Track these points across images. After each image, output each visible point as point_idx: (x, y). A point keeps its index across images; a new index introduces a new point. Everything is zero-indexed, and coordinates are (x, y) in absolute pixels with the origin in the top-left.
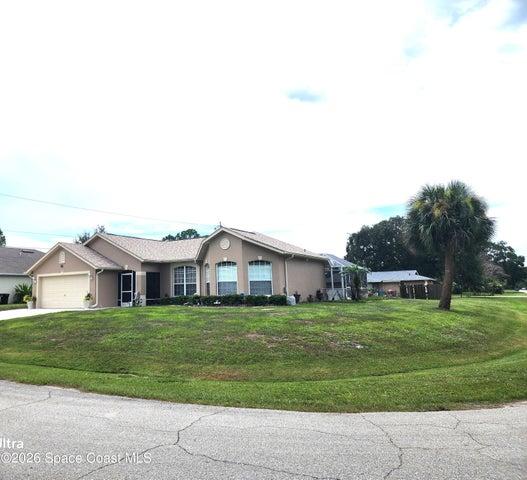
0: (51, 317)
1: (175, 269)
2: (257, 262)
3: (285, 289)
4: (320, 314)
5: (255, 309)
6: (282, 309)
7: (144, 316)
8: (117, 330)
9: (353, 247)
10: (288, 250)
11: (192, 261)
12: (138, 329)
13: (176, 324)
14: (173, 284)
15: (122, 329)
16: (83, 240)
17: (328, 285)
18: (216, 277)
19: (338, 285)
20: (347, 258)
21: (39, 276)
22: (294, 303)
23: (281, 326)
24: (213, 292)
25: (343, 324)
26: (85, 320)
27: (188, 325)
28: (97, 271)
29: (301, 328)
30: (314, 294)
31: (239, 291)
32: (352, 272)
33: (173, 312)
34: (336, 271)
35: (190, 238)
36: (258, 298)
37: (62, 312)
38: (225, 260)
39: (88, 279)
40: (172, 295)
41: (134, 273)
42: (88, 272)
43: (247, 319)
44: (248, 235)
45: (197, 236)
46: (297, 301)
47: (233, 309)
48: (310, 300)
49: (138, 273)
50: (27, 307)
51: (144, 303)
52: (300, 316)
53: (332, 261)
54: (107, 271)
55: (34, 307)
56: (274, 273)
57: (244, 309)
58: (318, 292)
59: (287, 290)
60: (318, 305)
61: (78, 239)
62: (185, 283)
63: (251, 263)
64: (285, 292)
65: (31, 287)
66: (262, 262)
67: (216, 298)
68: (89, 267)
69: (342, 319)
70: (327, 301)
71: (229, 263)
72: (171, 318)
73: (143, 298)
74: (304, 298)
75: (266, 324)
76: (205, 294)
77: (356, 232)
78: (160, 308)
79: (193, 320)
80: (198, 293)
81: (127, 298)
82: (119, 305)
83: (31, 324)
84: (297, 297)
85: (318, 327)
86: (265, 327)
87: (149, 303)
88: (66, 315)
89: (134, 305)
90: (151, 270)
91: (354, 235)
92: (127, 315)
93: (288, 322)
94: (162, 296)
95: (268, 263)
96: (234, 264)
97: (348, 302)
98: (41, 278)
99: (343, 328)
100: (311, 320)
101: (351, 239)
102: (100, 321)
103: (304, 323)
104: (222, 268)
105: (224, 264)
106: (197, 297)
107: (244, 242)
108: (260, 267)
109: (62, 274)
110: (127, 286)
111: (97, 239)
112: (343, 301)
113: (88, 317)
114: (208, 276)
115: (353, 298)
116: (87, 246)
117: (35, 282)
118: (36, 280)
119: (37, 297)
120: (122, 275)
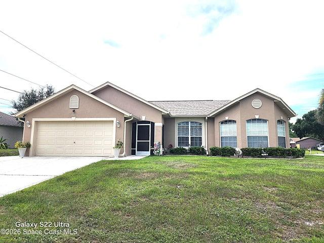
1: (179, 123)
14: (177, 136)
18: (246, 131)
21: (34, 120)
38: (257, 117)
40: (176, 145)
41: (153, 124)
42: (114, 119)
55: (27, 154)
62: (190, 137)
82: (133, 154)
89: (152, 154)
96: (264, 121)
98: (36, 122)
117: (29, 126)
118: (30, 124)
119: (32, 143)
120: (137, 125)
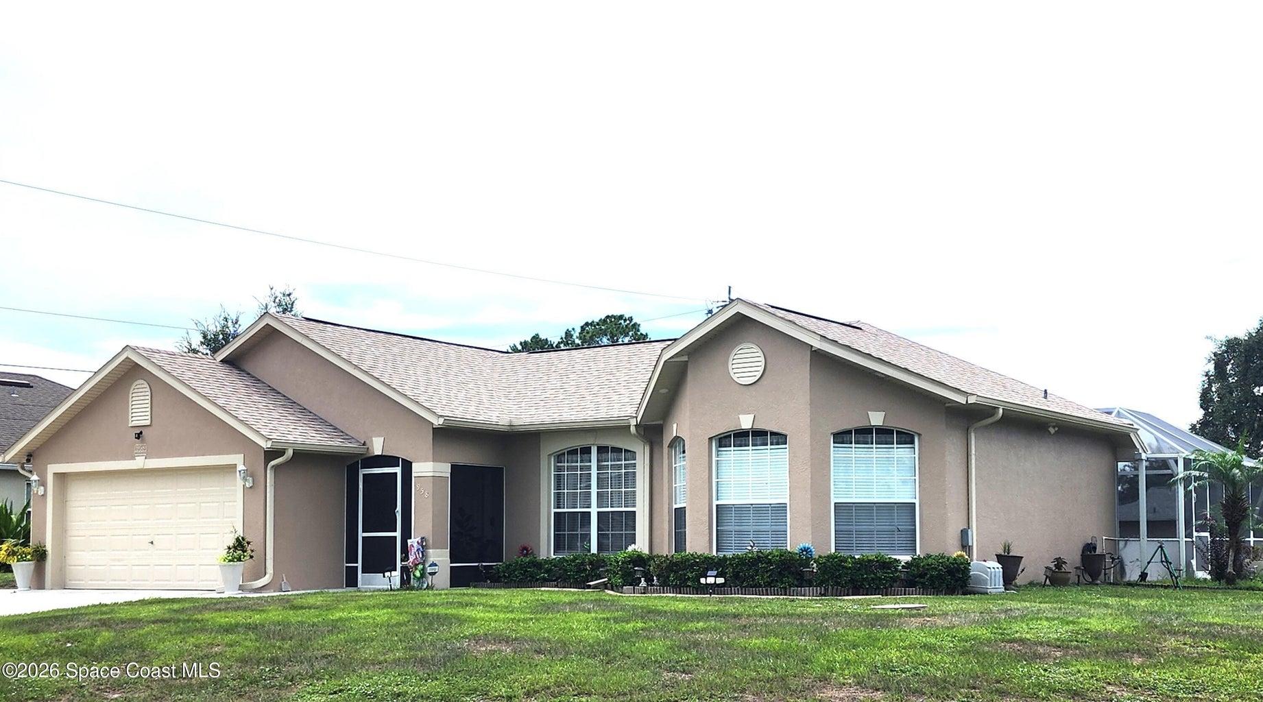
0: (103, 617)
1: (559, 457)
2: (864, 435)
3: (964, 534)
4: (1095, 624)
5: (850, 603)
6: (951, 604)
7: (445, 620)
8: (347, 666)
9: (1226, 391)
10: (983, 391)
11: (620, 429)
12: (422, 662)
13: (561, 649)
14: (548, 511)
15: (364, 663)
16: (214, 343)
17: (1129, 528)
18: (710, 485)
19: (1163, 527)
20: (1203, 428)
21: (53, 468)
22: (997, 585)
23: (943, 664)
24: (699, 543)
25: (1178, 657)
26: (229, 629)
27: (604, 653)
28: (271, 454)
29: (1021, 670)
30: (1073, 558)
31: (794, 542)
32: (1219, 474)
33: (549, 607)
34: (1161, 475)
35: (614, 343)
36: (864, 564)
37: (143, 602)
38: (746, 423)
39: (236, 488)
40: (546, 550)
41: (407, 467)
42: (237, 460)
43: (822, 637)
44: (834, 332)
45: (641, 339)
46: (1009, 579)
47: (770, 603)
48: (1056, 578)
49: (422, 469)
50: (12, 585)
51: (442, 576)
52: (1021, 630)
53: (1146, 439)
54: (305, 458)
55: (39, 582)
56: (928, 475)
57: (810, 604)
58: (1089, 548)
59: (974, 539)
60: (1085, 596)
61: (196, 340)
62: (594, 511)
63: (842, 437)
64: (965, 546)
65: (26, 514)
66: (884, 435)
67: (706, 564)
68: (238, 441)
69: (1172, 642)
70: (1119, 583)
71: (759, 436)
72: (546, 628)
73: (440, 558)
74: (1031, 568)
75: (894, 655)
76: (665, 549)
77: (1242, 335)
78: (502, 596)
79: (623, 637)
80: (641, 545)
81: (380, 558)
82: (352, 581)
83: (28, 641)
84: (1009, 563)
85: (1085, 667)
86: (888, 666)
87: (459, 579)
88: (156, 610)
89: (405, 583)
90: (469, 457)
91: (1232, 345)
92: (382, 615)
93: (973, 649)
94: (510, 554)
95: (906, 438)
96: (779, 438)
97: (1199, 586)
98: (62, 477)
99: (1172, 675)
100: (1060, 645)
101: (1220, 362)
102: (282, 631)
103: (1030, 652)
104: (732, 455)
105: (740, 437)
106: (639, 560)
107: (819, 358)
108: (875, 453)
109: (139, 463)
110: (380, 514)
111: (267, 337)
112: (1177, 583)
113: (240, 617)
114: (681, 483)
115: (1219, 573)
116: (232, 362)
117: (41, 491)
118: (43, 483)
119: (49, 548)
120: (363, 472)
